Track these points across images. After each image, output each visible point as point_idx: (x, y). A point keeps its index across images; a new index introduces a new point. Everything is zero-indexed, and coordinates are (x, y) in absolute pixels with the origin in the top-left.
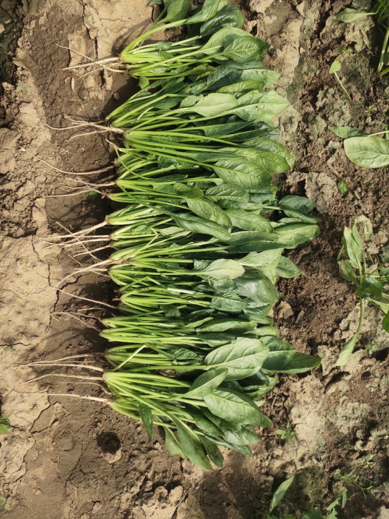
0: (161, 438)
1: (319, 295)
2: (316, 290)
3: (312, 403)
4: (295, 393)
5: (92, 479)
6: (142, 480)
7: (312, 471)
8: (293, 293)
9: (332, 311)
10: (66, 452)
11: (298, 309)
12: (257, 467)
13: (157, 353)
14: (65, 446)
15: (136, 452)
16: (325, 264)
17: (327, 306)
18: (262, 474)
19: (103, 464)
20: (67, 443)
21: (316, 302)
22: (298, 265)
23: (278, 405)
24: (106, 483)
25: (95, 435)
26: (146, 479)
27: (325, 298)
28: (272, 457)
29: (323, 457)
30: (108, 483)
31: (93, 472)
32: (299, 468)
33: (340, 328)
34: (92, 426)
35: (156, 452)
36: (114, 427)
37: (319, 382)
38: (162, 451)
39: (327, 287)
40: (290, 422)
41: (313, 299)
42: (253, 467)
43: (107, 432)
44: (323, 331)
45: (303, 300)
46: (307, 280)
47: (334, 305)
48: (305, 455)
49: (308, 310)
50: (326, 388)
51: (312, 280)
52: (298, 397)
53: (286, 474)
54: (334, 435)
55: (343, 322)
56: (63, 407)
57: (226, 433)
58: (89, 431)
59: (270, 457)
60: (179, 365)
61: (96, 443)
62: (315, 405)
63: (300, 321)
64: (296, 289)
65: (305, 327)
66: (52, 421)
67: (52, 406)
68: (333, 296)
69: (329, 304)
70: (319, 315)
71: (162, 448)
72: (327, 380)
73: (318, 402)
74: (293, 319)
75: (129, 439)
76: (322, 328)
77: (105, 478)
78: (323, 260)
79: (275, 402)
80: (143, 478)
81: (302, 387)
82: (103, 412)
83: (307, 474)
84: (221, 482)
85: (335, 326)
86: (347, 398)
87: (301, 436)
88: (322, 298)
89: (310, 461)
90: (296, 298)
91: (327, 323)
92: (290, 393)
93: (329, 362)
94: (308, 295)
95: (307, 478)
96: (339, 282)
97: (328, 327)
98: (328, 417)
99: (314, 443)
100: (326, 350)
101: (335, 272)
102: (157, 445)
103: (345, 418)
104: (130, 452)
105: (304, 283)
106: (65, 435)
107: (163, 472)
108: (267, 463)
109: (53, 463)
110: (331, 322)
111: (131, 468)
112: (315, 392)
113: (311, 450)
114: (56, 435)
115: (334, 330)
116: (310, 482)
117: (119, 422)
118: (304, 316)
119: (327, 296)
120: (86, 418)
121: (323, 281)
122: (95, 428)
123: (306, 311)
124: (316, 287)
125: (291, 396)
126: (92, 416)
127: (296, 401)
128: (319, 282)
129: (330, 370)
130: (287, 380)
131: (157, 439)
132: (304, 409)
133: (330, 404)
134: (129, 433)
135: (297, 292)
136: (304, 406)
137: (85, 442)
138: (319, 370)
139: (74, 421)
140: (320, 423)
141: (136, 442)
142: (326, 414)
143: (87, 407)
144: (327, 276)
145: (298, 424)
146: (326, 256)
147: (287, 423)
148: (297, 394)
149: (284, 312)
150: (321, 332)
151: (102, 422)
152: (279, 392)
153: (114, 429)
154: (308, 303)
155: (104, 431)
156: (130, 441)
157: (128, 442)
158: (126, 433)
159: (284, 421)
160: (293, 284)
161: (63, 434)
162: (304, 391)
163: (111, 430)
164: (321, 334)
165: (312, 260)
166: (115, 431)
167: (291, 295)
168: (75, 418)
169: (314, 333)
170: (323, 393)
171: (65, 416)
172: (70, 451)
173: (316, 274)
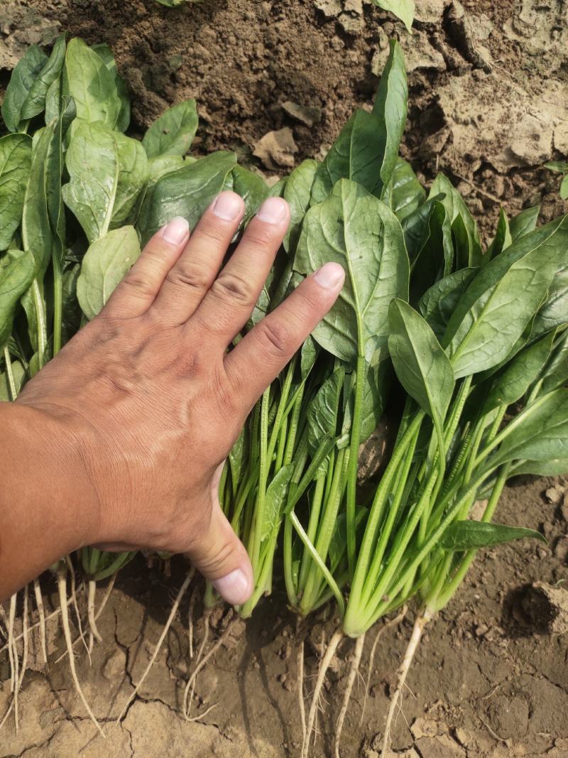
0: (538, 483)
1: (251, 61)
2: (239, 67)
3: (508, 104)
4: (479, 142)
8: (241, 124)
9: (294, 31)
10: (533, 717)
11: (280, 117)
13: (312, 485)
14: (519, 716)
15: (561, 551)
16: (178, 38)
17: (279, 42)
20: (513, 711)
21: (268, 69)
22: (170, 102)
23: (500, 189)
25: (505, 643)
27: (260, 46)
33: (336, 14)
34: (482, 646)
35: (567, 501)
36: (492, 594)
37: (459, 79)
38: (567, 484)
39: (232, 39)
40: (547, 161)
41: (260, 75)
43: (503, 612)
44: (340, 58)
45: (258, 101)
46: (212, 85)
47: (279, 25)
49: (286, 93)
50: (475, 66)
51: (213, 72)
52: (489, 136)
55: (323, 7)
56: (426, 710)
57: (548, 323)
58: (491, 653)
60: (350, 432)
61: (522, 642)
62: (513, 97)
63: (308, 114)
64: (231, 117)
65: (324, 104)
66: (454, 745)
67: (418, 743)
68: (257, 27)
69: (275, 36)
70: (299, 66)
71: (562, 483)
72: (458, 59)
73: (509, 88)
74: (302, 131)
75: (527, 562)
76: (331, 62)
78: (169, 41)
79: (494, 193)
81: (466, 123)
82: (452, 618)
85: (331, 27)
86: (509, 21)
88: (259, 54)
90: (253, 118)
91: (321, 47)
92: (476, 154)
93: (413, 50)
94: (247, 87)
96: (226, 8)
97: (331, 46)
98: (547, 73)
100: (384, 54)
101: (200, 16)
102: (553, 495)
103: (556, 32)
104: (559, 563)
105: (219, 93)
106: (492, 714)
109: (554, 751)
110: (319, 37)
112: (482, 93)
114: (491, 736)
115: (340, 30)
117: (481, 582)
118: (299, 104)
119: (255, 42)
120: (461, 658)
121: (218, 47)
122: (487, 640)
123: (286, 97)
124: (230, 64)
125: (485, 154)
126: (458, 644)
127: (499, 142)
128: (221, 56)
129: (434, 51)
130: (445, 159)
131: (538, 494)
132: (520, 124)
133: (517, 64)
134: (512, 560)
135: (239, 115)
136: (511, 123)
137: (517, 667)
138: (431, 76)
139: (464, 686)
140: (557, 93)
141: (538, 547)
142: (540, 76)
143: (434, 654)
144: (208, 35)
145: (553, 143)
146: (161, 33)
147: (547, 170)
148: (481, 139)
149: (282, 150)
150: (340, 63)
151: (476, 623)
152: (470, 181)
153: (499, 594)
154: (269, 89)
155: (499, 619)
156: (533, 561)
157: (534, 566)
158: (511, 568)
159: (542, 177)
160: (217, 123)
161: (490, 717)
162: (476, 120)
163: (499, 602)
164: (345, 66)
165: (163, 67)
166: (502, 593)
167: (244, 130)
168: (456, 683)
169: (340, 82)
170: (488, 76)
171: (449, 708)
172: (533, 704)
173: (200, 61)
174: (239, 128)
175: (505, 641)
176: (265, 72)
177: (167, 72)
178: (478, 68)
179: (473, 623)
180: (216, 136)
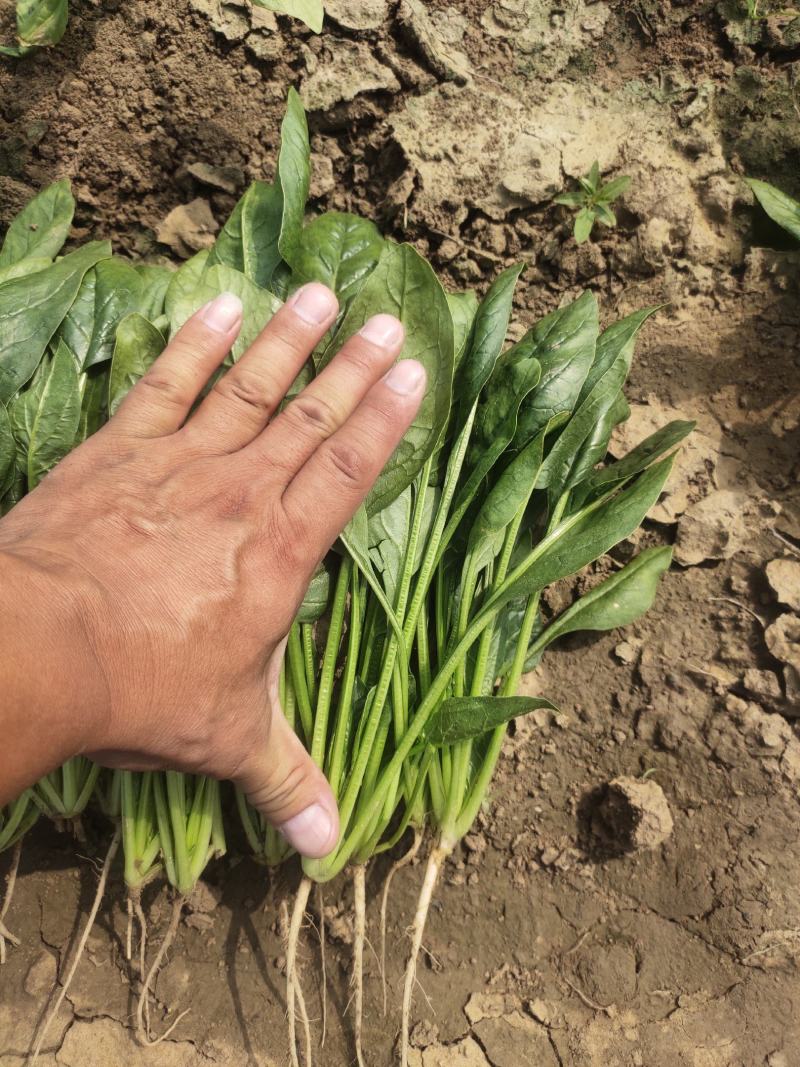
1: (138, 115)
2: (123, 126)
3: (494, 124)
4: (460, 182)
5: (736, 878)
6: (742, 704)
7: (732, 120)
8: (140, 203)
9: (192, 66)
10: (643, 969)
11: (188, 185)
12: (717, 305)
14: (622, 970)
15: (645, 728)
16: (35, 97)
17: (173, 84)
18: (740, 287)
19: (684, 842)
20: (614, 965)
21: (163, 123)
22: (38, 187)
23: (499, 241)
24: (752, 831)
25: (588, 870)
26: (741, 690)
27: (147, 94)
28: (682, 254)
29: (685, 84)
30: (751, 822)
31: (713, 875)
32: (719, 162)
33: (241, 35)
34: (557, 878)
35: (647, 657)
36: (560, 803)
37: (421, 99)
38: (646, 634)
39: (108, 88)
40: (557, 194)
41: (153, 133)
42: (717, 318)
43: (579, 825)
44: (260, 95)
45: (157, 169)
46: (91, 155)
47: (170, 61)
48: (676, 145)
49: (193, 152)
51: (89, 138)
52: (471, 171)
53: (740, 207)
54: (612, 51)
55: (223, 29)
56: (488, 982)
57: (542, 415)
58: (571, 887)
59: (681, 263)
61: (613, 866)
62: (502, 114)
63: (225, 176)
64: (125, 195)
65: (247, 159)
66: (530, 1024)
68: (140, 68)
69: (166, 77)
70: (205, 113)
71: (637, 635)
72: (415, 72)
73: (494, 104)
75: (601, 751)
76: (247, 101)
77: (734, 832)
78: (23, 103)
79: (490, 249)
80: (734, 702)
81: (437, 159)
82: (505, 844)
83: (746, 135)
84: (767, 425)
85: (239, 53)
86: (488, 12)
87: (606, 157)
88: (148, 104)
89: (696, 125)
90: (154, 192)
91: (230, 83)
92: (457, 199)
93: (352, 69)
94: (138, 152)
95: (757, 136)
96: (94, 48)
97: (243, 79)
98: (550, 74)
99: (636, 114)
100: (314, 80)
101: (60, 64)
102: (626, 652)
103: (556, 17)
104: (645, 746)
105: (102, 165)
106: (583, 972)
107: (718, 628)
108: (702, 273)
109: (677, 1016)
110: (226, 70)
111: (699, 744)
112: (455, 113)
113: (657, 124)
114: (586, 1005)
115: (250, 55)
116: (773, 124)
117: (540, 788)
118: (212, 164)
119: (141, 89)
120: (529, 900)
121: (92, 103)
122: (561, 870)
123: (193, 157)
124: (110, 124)
125: (470, 197)
126: (521, 880)
127: (487, 177)
128: (97, 115)
129: (380, 66)
130: (416, 213)
131: (605, 654)
132: (513, 148)
133: (507, 68)
134: (580, 752)
135: (134, 191)
136: (502, 149)
137: (612, 902)
138: (384, 101)
139: (539, 939)
140: (567, 99)
141: (613, 728)
142: (541, 79)
143: (489, 900)
144: (74, 89)
145: (562, 168)
146: (13, 94)
147: (559, 205)
148: (461, 177)
149: (196, 229)
150: (260, 101)
151: (541, 847)
152: (456, 237)
153: (569, 803)
154: (169, 150)
155: (575, 838)
156: (609, 749)
157: (612, 756)
158: (580, 763)
159: (556, 217)
160: (107, 206)
161: (581, 978)
162: (451, 152)
163: (570, 814)
164: (267, 104)
165: (19, 140)
166: (573, 800)
167: (145, 210)
168: (528, 937)
169: (264, 127)
170: (462, 90)
171: (520, 974)
172: (641, 951)
173: (69, 126)
174: (137, 208)
175: (587, 867)
176: (159, 128)
177: (24, 146)
178: (448, 81)
179: (537, 848)
180: (108, 224)
